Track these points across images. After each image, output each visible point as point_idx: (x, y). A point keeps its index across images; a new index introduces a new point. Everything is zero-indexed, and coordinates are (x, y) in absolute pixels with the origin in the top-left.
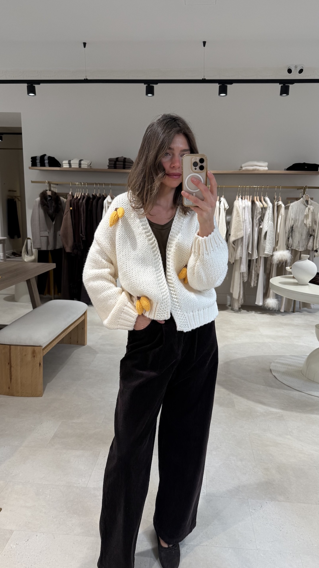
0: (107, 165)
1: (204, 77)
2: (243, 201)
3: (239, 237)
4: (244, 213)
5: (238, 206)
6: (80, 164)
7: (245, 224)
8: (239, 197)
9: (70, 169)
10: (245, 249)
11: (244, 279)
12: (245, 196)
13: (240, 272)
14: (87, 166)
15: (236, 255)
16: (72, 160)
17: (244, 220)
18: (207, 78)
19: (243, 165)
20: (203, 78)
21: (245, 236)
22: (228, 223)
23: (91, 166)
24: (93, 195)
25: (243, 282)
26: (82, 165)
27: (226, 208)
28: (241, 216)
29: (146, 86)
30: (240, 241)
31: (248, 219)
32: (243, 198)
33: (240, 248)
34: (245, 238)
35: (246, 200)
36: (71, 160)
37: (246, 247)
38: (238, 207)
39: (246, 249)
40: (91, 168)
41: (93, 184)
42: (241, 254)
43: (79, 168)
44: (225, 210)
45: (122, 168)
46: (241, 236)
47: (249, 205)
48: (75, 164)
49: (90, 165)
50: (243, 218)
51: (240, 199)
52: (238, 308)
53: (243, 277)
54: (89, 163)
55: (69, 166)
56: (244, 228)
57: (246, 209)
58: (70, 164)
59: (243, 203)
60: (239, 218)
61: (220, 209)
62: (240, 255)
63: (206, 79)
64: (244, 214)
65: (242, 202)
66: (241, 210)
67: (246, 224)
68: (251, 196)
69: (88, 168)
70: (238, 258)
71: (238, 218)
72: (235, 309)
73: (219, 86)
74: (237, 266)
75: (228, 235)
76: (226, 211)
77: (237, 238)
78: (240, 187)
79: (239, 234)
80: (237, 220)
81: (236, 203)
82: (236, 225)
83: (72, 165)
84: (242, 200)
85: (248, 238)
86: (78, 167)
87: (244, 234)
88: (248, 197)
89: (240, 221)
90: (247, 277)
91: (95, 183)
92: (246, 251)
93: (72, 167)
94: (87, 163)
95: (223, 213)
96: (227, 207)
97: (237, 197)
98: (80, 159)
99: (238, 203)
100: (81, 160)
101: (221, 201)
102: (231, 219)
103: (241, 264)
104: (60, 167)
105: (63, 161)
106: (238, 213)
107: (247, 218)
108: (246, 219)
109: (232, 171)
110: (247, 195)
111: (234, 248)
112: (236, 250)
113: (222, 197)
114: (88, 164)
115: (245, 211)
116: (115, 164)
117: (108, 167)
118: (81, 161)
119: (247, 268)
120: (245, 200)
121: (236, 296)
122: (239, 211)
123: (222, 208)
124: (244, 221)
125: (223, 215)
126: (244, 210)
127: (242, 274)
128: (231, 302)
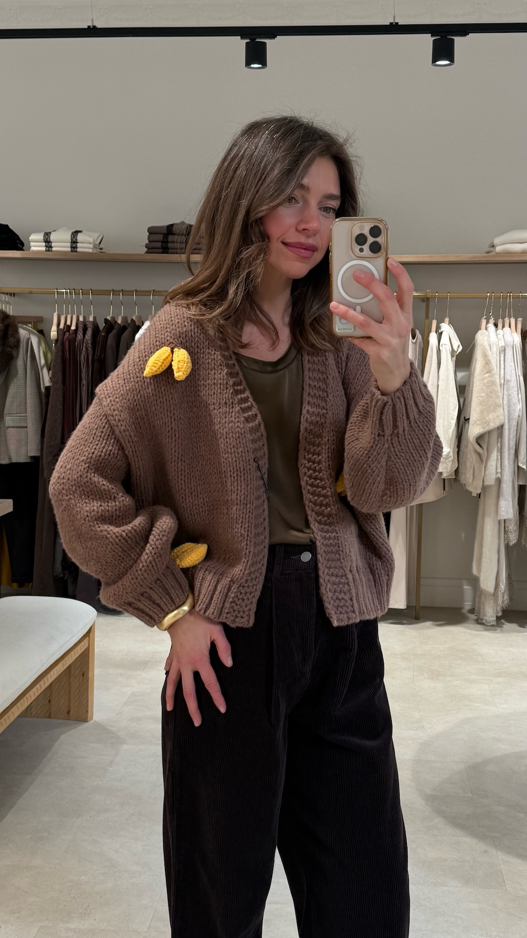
0: (145, 245)
1: (394, 19)
2: (500, 331)
3: (493, 425)
4: (502, 362)
5: (486, 344)
6: (74, 242)
7: (506, 393)
8: (487, 322)
9: (49, 255)
10: (509, 458)
11: (508, 537)
12: (503, 318)
13: (499, 518)
14: (91, 246)
15: (487, 472)
16: (54, 231)
17: (503, 381)
18: (402, 22)
19: (497, 241)
20: (392, 21)
21: (509, 422)
22: (463, 390)
23: (101, 246)
24: (106, 320)
25: (507, 546)
26: (79, 245)
27: (456, 349)
28: (496, 370)
29: (247, 43)
30: (494, 436)
31: (514, 379)
32: (500, 325)
33: (494, 455)
34: (509, 430)
35: (507, 328)
36: (50, 233)
37: (513, 452)
38: (488, 348)
39: (512, 457)
40: (101, 252)
41: (106, 293)
42: (499, 471)
43: (71, 251)
44: (452, 356)
45: (181, 251)
46: (497, 424)
47: (515, 343)
48: (61, 242)
49: (100, 243)
50: (502, 375)
51: (491, 326)
52: (495, 618)
53: (505, 532)
54: (97, 239)
55: (46, 246)
56: (505, 402)
57: (509, 352)
58: (48, 242)
59: (500, 336)
60: (491, 376)
61: (439, 351)
62: (497, 473)
63: (399, 24)
64: (502, 366)
65: (497, 335)
66: (495, 356)
67: (510, 392)
68: (520, 319)
69: (94, 251)
70: (491, 480)
71: (488, 377)
72: (486, 620)
73: (434, 41)
74: (488, 502)
75: (462, 420)
76: (454, 358)
77: (487, 429)
78: (490, 298)
79: (491, 416)
80: (485, 381)
81: (481, 338)
82: (483, 394)
83: (53, 244)
84: (496, 330)
85: (516, 429)
86: (69, 249)
87: (506, 417)
88: (513, 321)
89: (493, 383)
90: (517, 534)
91: (113, 290)
92: (512, 462)
93: (54, 249)
94: (91, 240)
95: (448, 363)
96: (459, 347)
97: (484, 322)
98: (74, 230)
99: (486, 338)
100: (77, 232)
101: (442, 333)
102: (470, 378)
103: (501, 498)
104: (22, 249)
105: (30, 236)
106: (487, 363)
107: (511, 375)
108: (508, 377)
109: (470, 255)
110: (510, 317)
111: (479, 454)
112: (484, 460)
113: (443, 322)
114: (94, 240)
115: (506, 357)
116: (165, 242)
117: (147, 249)
119: (517, 507)
120: (504, 329)
121: (487, 583)
122: (491, 357)
123: (446, 349)
124: (505, 383)
125: (447, 369)
126: (502, 355)
127: (503, 524)
128: (474, 601)
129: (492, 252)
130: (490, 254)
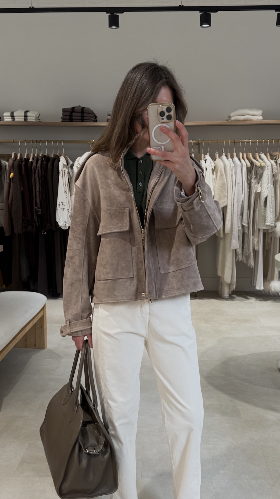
0: (61, 117)
6: (26, 117)
7: (237, 189)
9: (13, 123)
11: (238, 258)
13: (232, 248)
14: (34, 118)
15: (227, 227)
16: (16, 111)
19: (232, 114)
21: (238, 203)
24: (44, 156)
25: (237, 262)
26: (28, 118)
29: (109, 16)
34: (238, 206)
35: (235, 158)
36: (14, 112)
40: (39, 121)
41: (44, 142)
43: (25, 121)
45: (80, 120)
48: (19, 117)
49: (39, 117)
53: (236, 255)
54: (37, 115)
55: (12, 119)
57: (239, 169)
58: (12, 116)
63: (184, 6)
64: (234, 176)
69: (36, 121)
70: (229, 231)
72: (224, 296)
73: (201, 15)
74: (227, 241)
83: (15, 118)
86: (23, 120)
88: (241, 154)
91: (47, 141)
93: (16, 120)
94: (34, 115)
95: (210, 175)
101: (206, 160)
103: (233, 239)
104: (0, 120)
105: (4, 113)
107: (240, 180)
108: (238, 181)
109: (219, 121)
113: (206, 154)
116: (71, 116)
117: (62, 120)
118: (26, 112)
124: (236, 184)
125: (210, 177)
127: (235, 251)
129: (229, 120)
130: (229, 121)
